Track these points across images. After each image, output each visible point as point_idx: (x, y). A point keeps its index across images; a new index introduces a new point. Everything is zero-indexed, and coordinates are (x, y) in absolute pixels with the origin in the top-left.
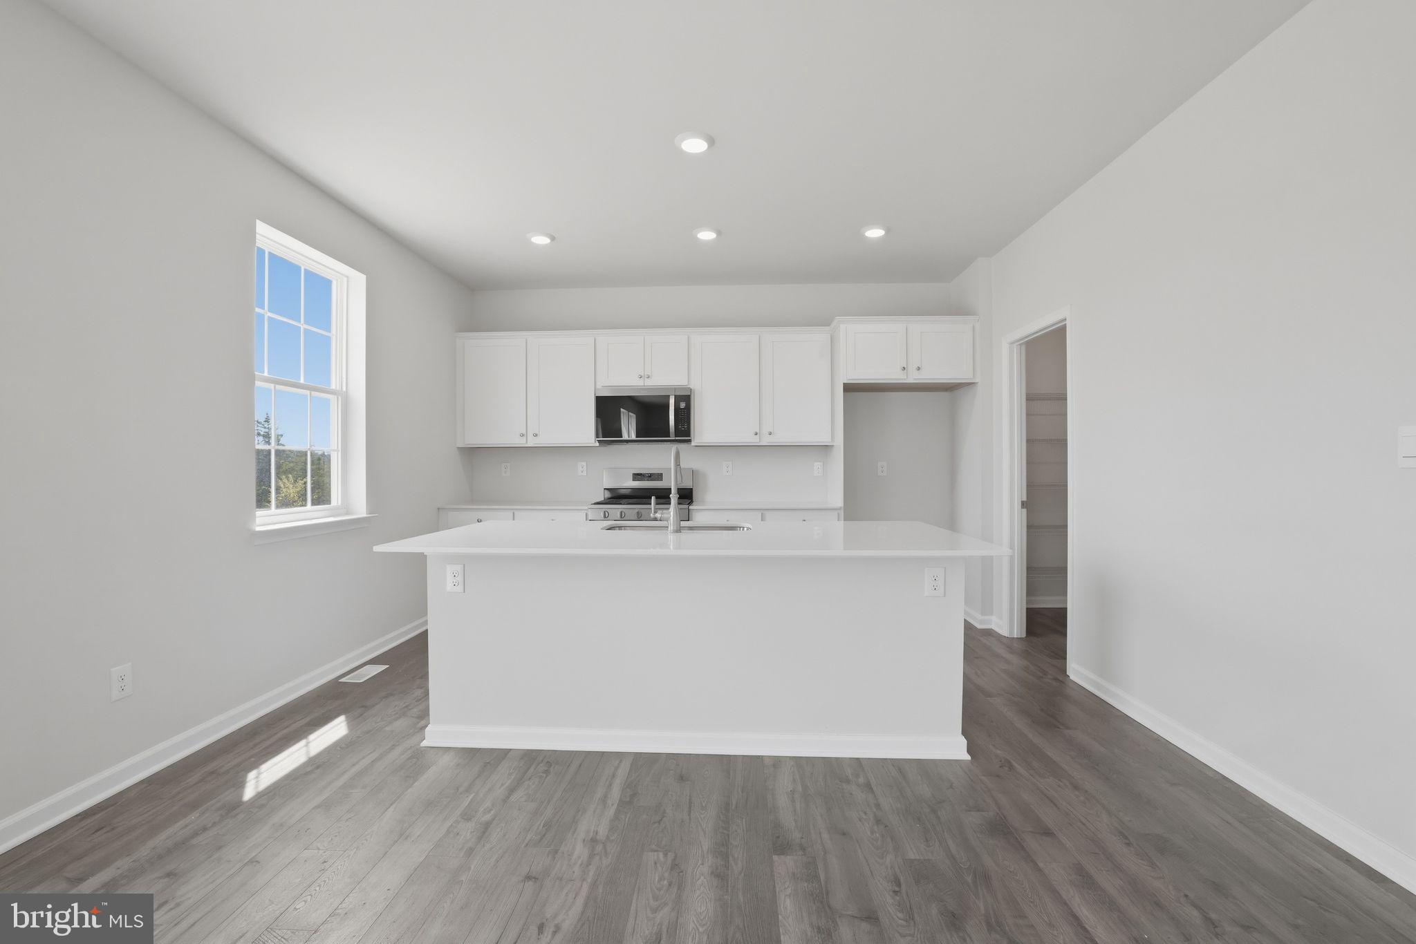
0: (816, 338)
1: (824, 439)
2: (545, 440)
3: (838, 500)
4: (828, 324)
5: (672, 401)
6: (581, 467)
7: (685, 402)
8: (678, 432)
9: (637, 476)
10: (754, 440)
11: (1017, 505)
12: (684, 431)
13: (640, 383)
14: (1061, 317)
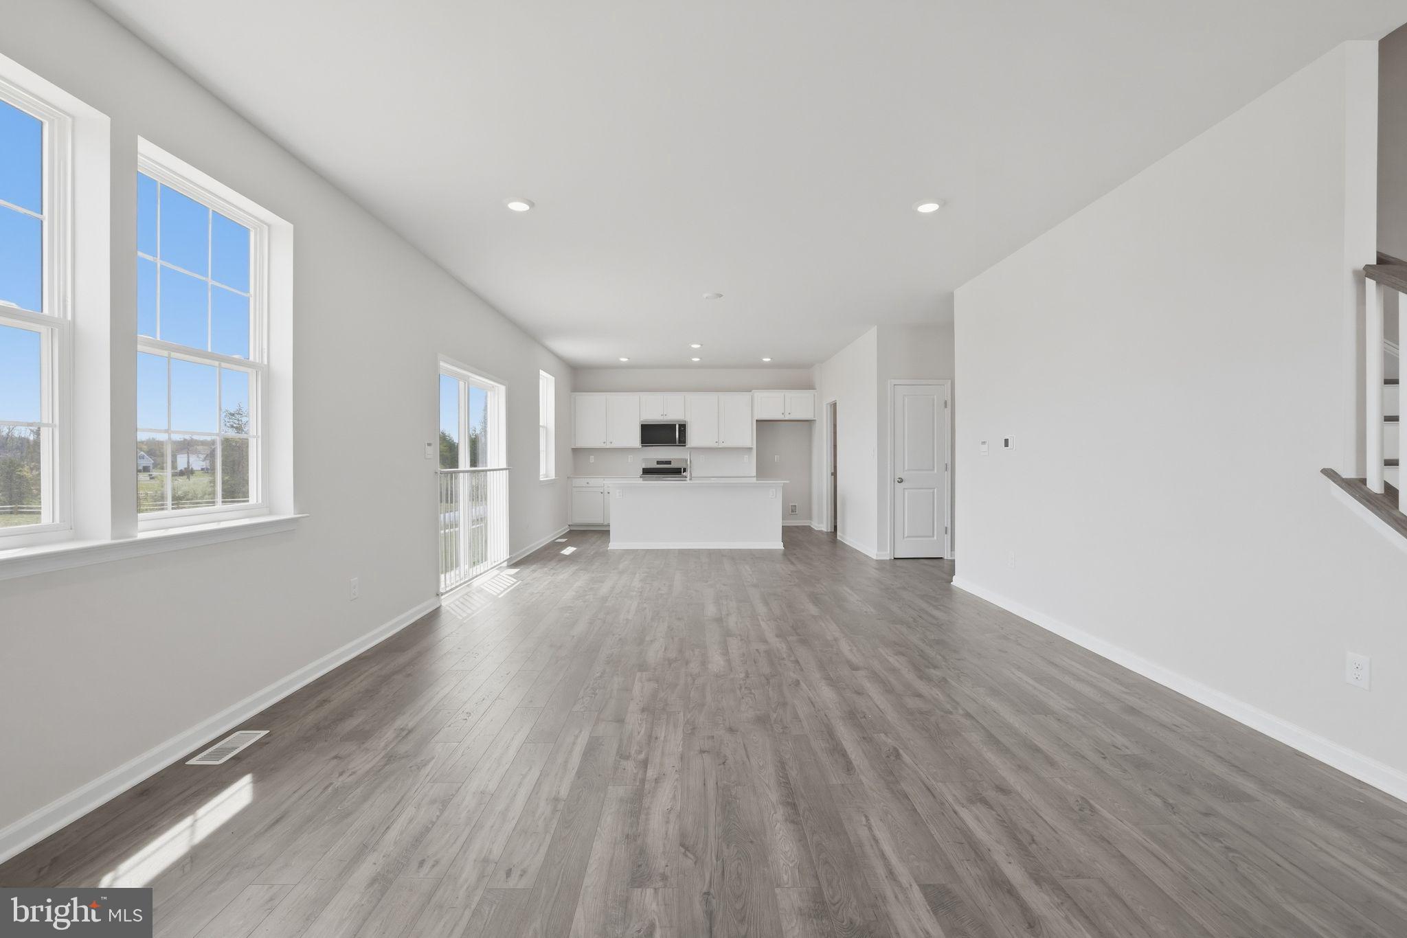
0: (744, 398)
1: (749, 445)
2: (616, 444)
3: (755, 474)
4: (750, 391)
5: (677, 426)
6: (630, 458)
7: (683, 427)
8: (680, 442)
9: (659, 463)
10: (716, 445)
11: (829, 474)
12: (682, 441)
13: (661, 418)
14: (834, 400)
